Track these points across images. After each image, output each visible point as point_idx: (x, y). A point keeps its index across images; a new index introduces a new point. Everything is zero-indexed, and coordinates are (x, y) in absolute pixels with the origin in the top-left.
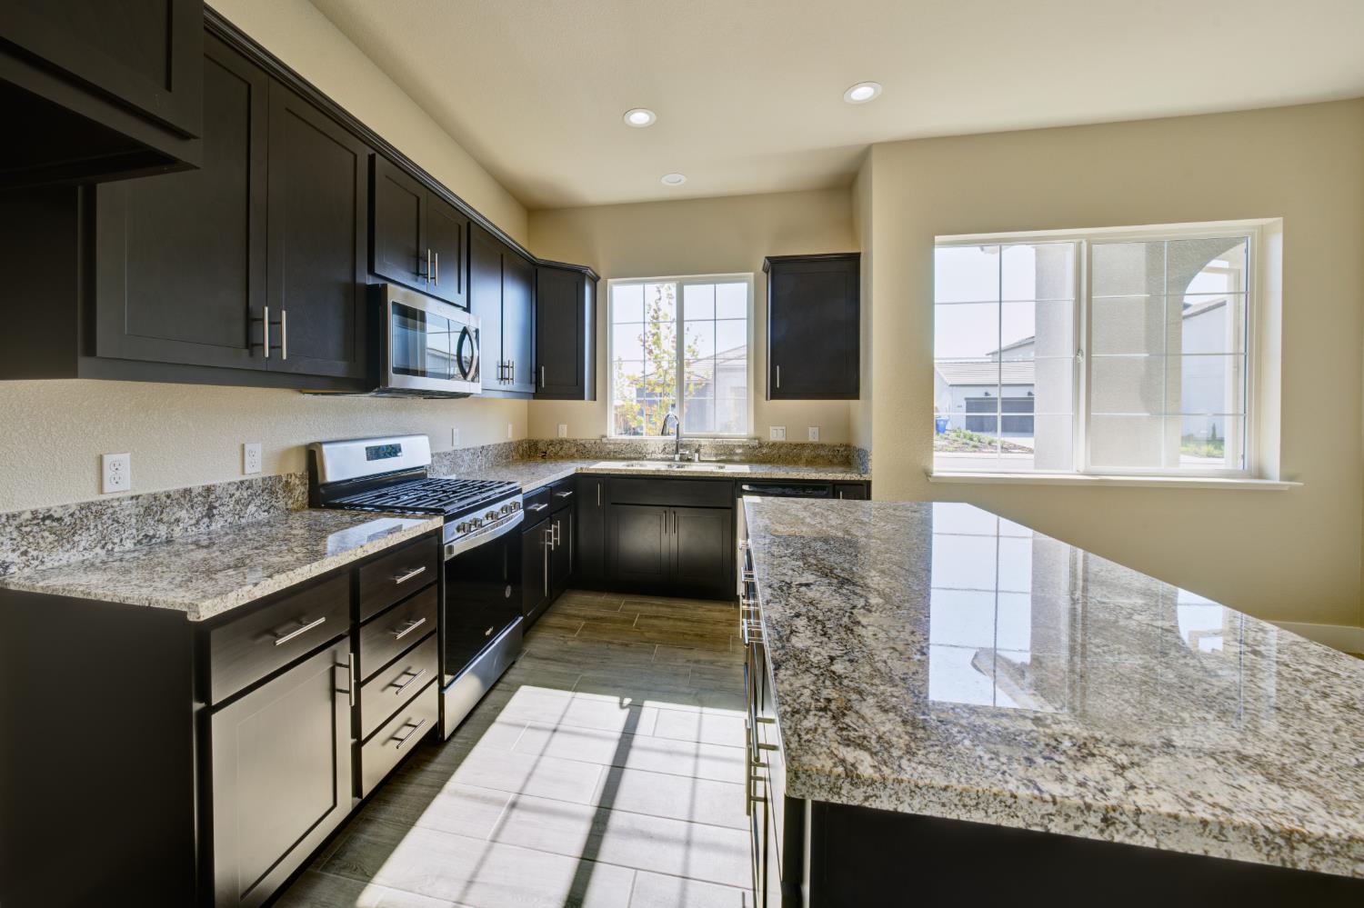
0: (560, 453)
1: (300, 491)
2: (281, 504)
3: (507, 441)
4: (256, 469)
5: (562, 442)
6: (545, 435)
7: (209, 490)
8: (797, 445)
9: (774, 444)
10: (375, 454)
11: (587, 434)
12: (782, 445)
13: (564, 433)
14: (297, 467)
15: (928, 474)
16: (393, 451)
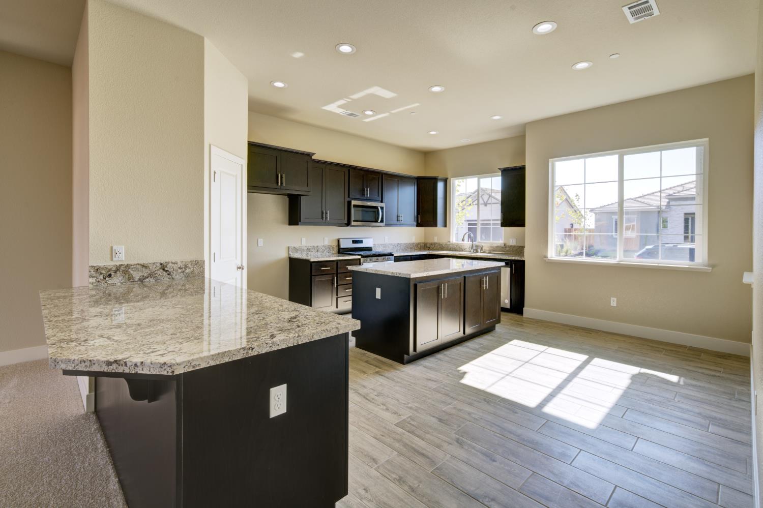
0: (435, 248)
1: (336, 250)
2: (331, 252)
3: (413, 242)
4: (327, 243)
5: (435, 244)
6: (430, 241)
7: (317, 247)
8: (520, 247)
9: (511, 246)
10: (354, 242)
11: (443, 241)
12: (514, 246)
13: (436, 240)
14: (335, 244)
15: (546, 257)
16: (361, 242)
